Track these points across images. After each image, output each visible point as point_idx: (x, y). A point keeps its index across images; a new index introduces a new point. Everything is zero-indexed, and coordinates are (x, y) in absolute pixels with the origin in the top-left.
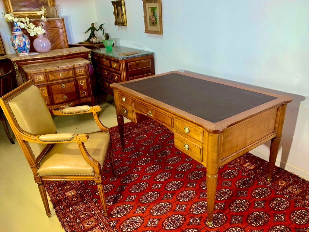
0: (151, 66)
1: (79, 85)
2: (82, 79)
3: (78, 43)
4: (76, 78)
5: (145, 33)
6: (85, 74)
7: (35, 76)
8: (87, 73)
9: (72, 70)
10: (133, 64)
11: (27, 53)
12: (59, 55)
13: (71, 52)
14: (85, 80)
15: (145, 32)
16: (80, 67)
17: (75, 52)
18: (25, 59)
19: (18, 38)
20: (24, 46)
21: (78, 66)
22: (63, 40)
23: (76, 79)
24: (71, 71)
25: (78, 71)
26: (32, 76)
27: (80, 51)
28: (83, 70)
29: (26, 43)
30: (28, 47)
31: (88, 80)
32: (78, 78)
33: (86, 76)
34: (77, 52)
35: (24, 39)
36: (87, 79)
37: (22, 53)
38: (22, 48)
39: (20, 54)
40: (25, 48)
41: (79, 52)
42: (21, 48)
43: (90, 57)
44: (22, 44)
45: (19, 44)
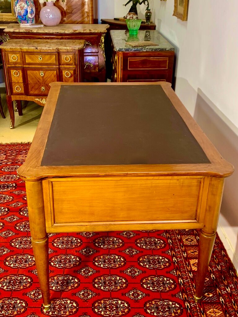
0: (167, 68)
1: (63, 77)
2: (68, 69)
3: (113, 19)
4: (61, 66)
5: (173, 15)
6: (73, 64)
7: (9, 55)
8: (76, 63)
9: (56, 55)
10: (136, 60)
11: (29, 24)
12: (59, 32)
13: (76, 31)
14: (72, 72)
15: (173, 13)
16: (68, 52)
17: (82, 32)
18: (19, 32)
19: (20, 3)
20: (25, 15)
21: (64, 51)
22: (87, 12)
23: (59, 68)
24: (54, 56)
25: (63, 57)
26: (6, 54)
27: (90, 30)
28: (72, 58)
29: (27, 12)
30: (30, 17)
31: (77, 73)
32: (62, 66)
33: (75, 66)
34: (85, 32)
35: (26, 6)
36: (75, 71)
37: (23, 23)
38: (23, 17)
39: (21, 24)
40: (25, 18)
41: (88, 31)
42: (21, 17)
43: (103, 40)
44: (23, 13)
45: (20, 11)
